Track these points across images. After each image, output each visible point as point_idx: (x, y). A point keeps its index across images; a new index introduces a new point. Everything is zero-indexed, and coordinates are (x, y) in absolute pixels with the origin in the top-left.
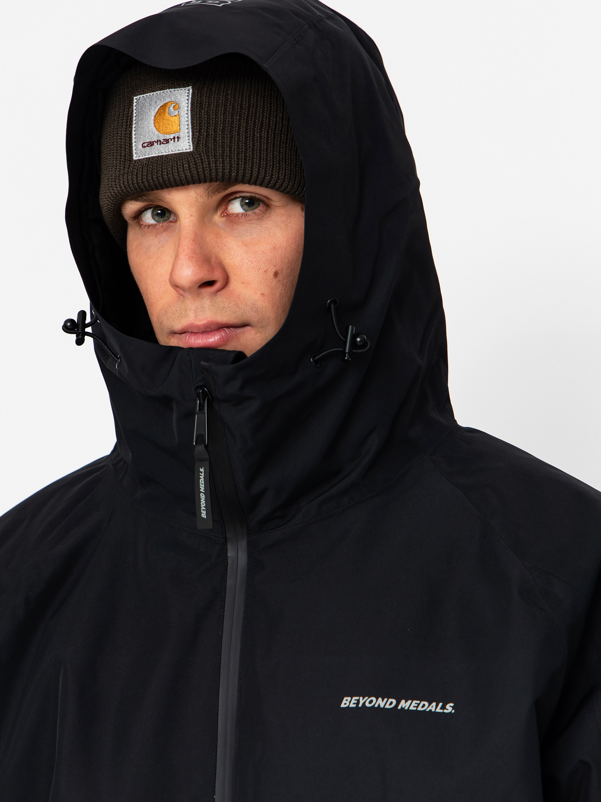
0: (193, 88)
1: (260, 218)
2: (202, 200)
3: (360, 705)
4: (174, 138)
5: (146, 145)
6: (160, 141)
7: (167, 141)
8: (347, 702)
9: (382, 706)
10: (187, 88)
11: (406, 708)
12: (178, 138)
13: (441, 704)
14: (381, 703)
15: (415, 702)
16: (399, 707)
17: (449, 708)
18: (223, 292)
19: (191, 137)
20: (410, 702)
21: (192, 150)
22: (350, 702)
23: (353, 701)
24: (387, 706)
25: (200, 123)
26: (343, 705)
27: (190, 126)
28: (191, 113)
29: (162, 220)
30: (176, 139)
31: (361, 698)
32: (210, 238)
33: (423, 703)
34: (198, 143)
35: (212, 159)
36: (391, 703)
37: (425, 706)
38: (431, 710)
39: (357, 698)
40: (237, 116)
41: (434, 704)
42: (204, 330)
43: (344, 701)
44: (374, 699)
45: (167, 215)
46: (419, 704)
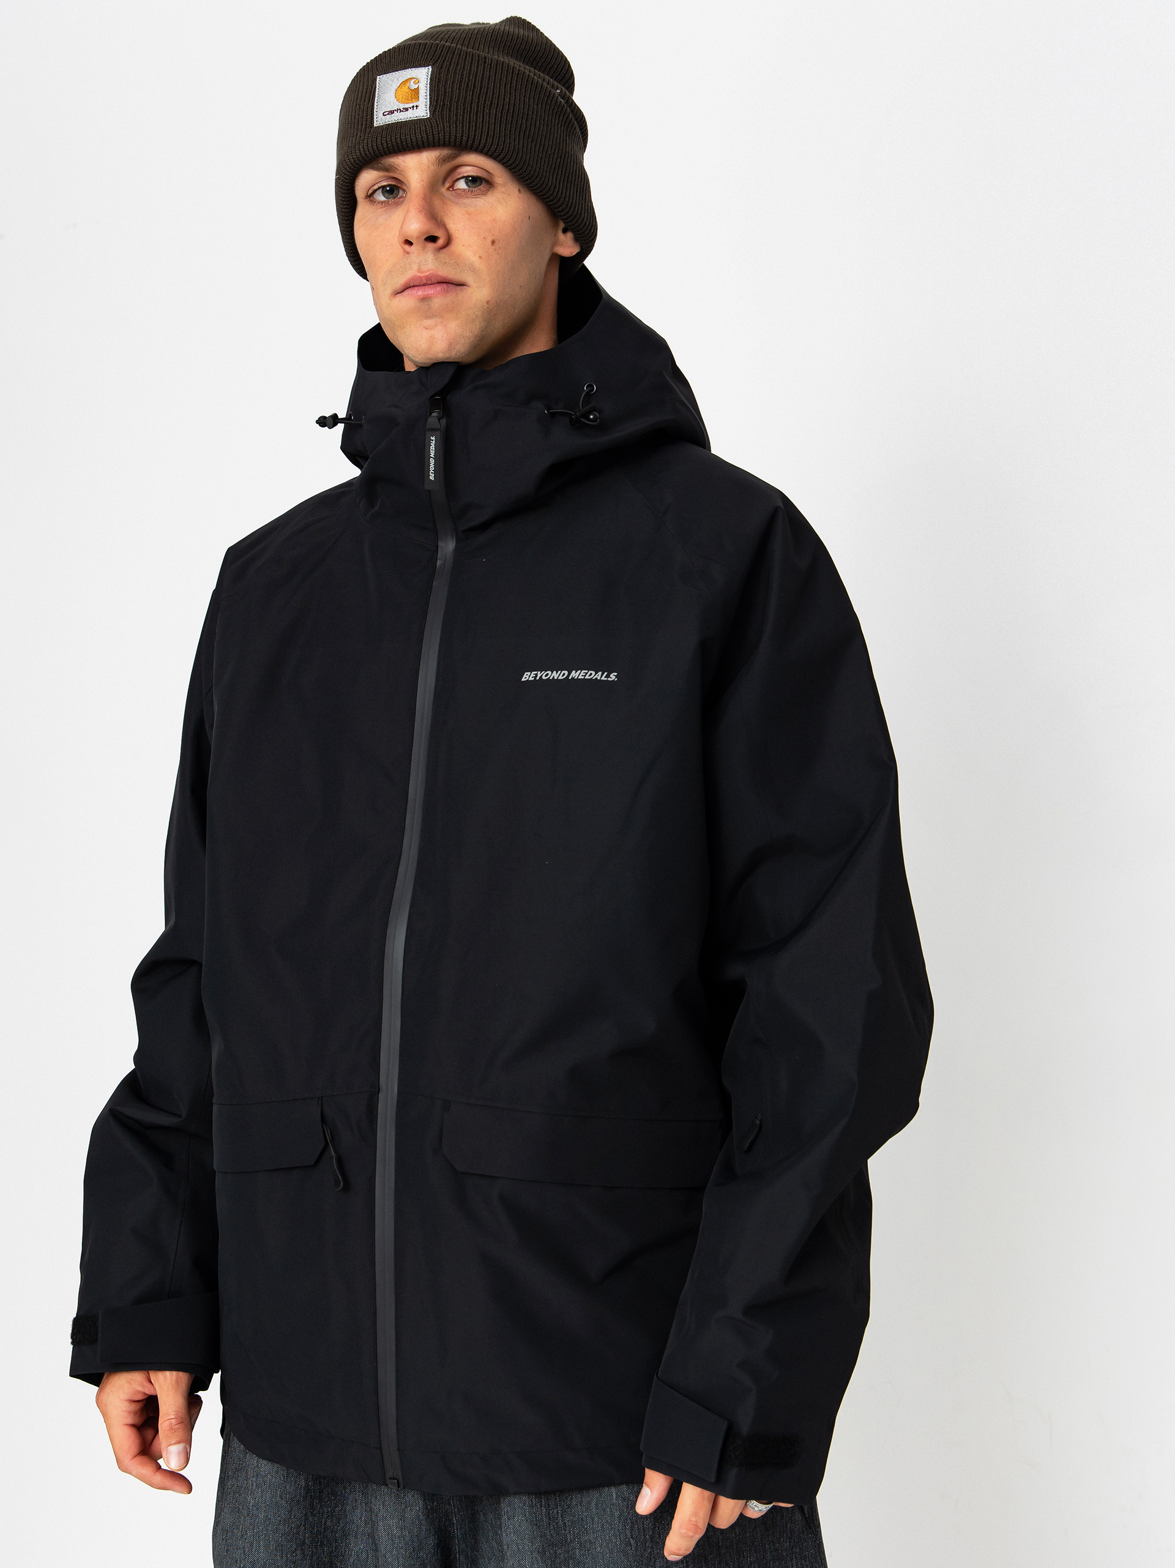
0: (432, 67)
1: (484, 194)
2: (433, 168)
3: (538, 678)
4: (413, 107)
5: (386, 113)
6: (400, 109)
7: (407, 109)
8: (527, 676)
9: (556, 678)
10: (427, 68)
11: (576, 678)
12: (417, 106)
13: (606, 673)
14: (555, 675)
15: (583, 671)
16: (570, 678)
17: (613, 677)
18: (444, 250)
19: (428, 106)
20: (579, 671)
21: (429, 116)
22: (529, 676)
23: (532, 675)
24: (560, 678)
25: (438, 95)
26: (523, 679)
27: (428, 97)
28: (430, 86)
29: (391, 196)
30: (415, 108)
31: (539, 672)
32: (437, 202)
33: (590, 672)
34: (434, 111)
35: (447, 125)
36: (564, 674)
37: (592, 675)
38: (596, 678)
39: (536, 672)
40: (470, 92)
41: (600, 673)
42: (425, 281)
43: (525, 676)
44: (550, 672)
45: (396, 192)
46: (586, 673)
